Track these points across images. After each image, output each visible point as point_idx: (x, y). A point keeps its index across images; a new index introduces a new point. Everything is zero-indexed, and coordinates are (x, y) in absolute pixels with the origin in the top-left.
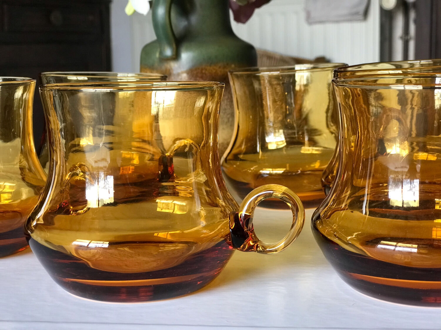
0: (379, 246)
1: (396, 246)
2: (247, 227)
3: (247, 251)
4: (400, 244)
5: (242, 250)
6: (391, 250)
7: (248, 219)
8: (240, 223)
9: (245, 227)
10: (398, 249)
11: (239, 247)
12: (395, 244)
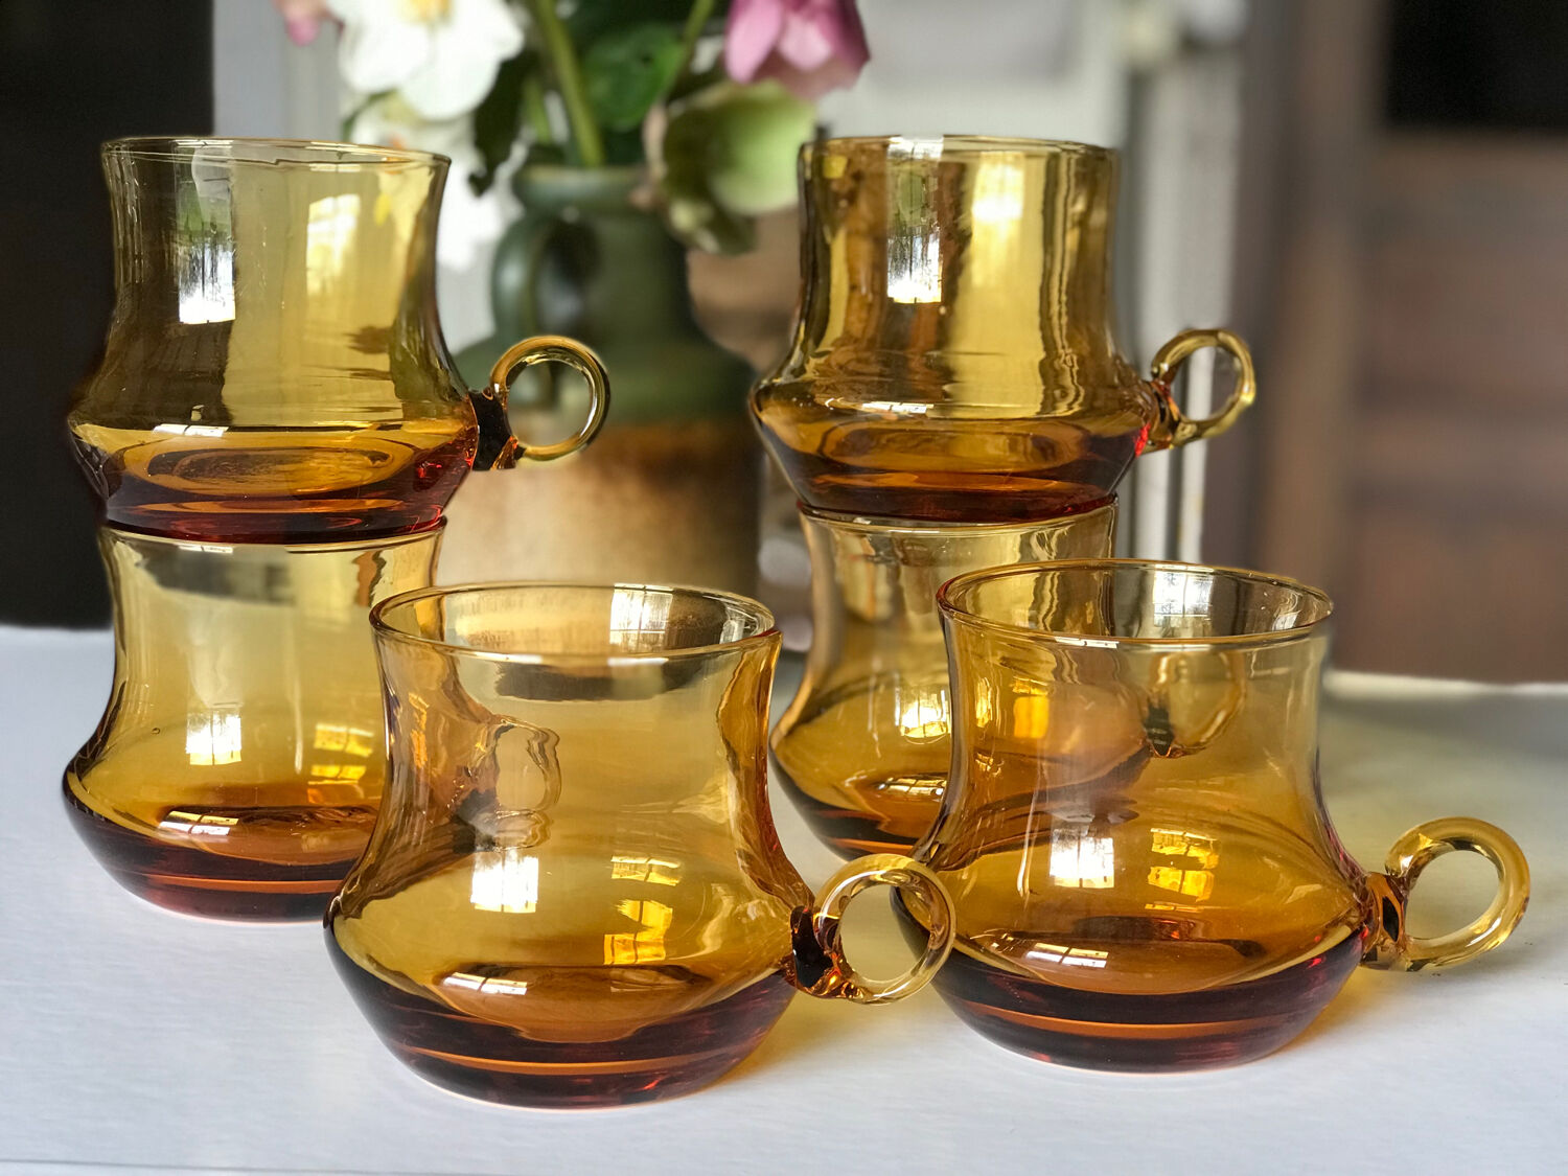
0: (1031, 954)
1: (1066, 954)
2: (831, 947)
3: (828, 996)
4: (1074, 951)
5: (817, 993)
6: (1054, 962)
7: (832, 926)
8: (814, 937)
9: (827, 946)
10: (1068, 961)
11: (810, 987)
12: (1064, 949)
